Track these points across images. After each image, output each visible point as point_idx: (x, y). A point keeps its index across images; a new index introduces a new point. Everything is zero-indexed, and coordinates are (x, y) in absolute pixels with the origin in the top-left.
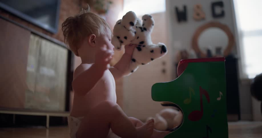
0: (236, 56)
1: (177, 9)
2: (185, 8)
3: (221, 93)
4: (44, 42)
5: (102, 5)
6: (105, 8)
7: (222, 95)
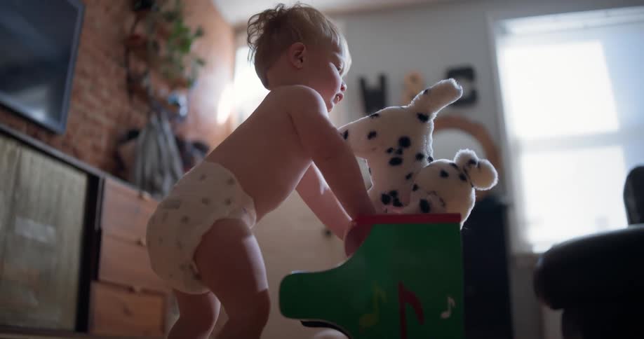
0: (504, 200)
1: (362, 82)
2: (383, 80)
3: (451, 301)
4: (28, 155)
5: (182, 68)
6: (187, 73)
7: (454, 304)
